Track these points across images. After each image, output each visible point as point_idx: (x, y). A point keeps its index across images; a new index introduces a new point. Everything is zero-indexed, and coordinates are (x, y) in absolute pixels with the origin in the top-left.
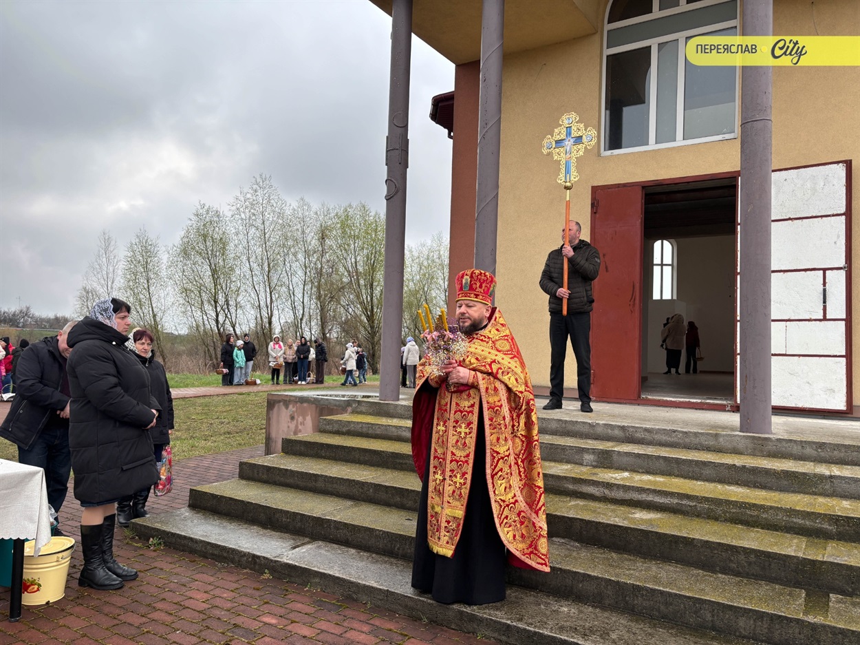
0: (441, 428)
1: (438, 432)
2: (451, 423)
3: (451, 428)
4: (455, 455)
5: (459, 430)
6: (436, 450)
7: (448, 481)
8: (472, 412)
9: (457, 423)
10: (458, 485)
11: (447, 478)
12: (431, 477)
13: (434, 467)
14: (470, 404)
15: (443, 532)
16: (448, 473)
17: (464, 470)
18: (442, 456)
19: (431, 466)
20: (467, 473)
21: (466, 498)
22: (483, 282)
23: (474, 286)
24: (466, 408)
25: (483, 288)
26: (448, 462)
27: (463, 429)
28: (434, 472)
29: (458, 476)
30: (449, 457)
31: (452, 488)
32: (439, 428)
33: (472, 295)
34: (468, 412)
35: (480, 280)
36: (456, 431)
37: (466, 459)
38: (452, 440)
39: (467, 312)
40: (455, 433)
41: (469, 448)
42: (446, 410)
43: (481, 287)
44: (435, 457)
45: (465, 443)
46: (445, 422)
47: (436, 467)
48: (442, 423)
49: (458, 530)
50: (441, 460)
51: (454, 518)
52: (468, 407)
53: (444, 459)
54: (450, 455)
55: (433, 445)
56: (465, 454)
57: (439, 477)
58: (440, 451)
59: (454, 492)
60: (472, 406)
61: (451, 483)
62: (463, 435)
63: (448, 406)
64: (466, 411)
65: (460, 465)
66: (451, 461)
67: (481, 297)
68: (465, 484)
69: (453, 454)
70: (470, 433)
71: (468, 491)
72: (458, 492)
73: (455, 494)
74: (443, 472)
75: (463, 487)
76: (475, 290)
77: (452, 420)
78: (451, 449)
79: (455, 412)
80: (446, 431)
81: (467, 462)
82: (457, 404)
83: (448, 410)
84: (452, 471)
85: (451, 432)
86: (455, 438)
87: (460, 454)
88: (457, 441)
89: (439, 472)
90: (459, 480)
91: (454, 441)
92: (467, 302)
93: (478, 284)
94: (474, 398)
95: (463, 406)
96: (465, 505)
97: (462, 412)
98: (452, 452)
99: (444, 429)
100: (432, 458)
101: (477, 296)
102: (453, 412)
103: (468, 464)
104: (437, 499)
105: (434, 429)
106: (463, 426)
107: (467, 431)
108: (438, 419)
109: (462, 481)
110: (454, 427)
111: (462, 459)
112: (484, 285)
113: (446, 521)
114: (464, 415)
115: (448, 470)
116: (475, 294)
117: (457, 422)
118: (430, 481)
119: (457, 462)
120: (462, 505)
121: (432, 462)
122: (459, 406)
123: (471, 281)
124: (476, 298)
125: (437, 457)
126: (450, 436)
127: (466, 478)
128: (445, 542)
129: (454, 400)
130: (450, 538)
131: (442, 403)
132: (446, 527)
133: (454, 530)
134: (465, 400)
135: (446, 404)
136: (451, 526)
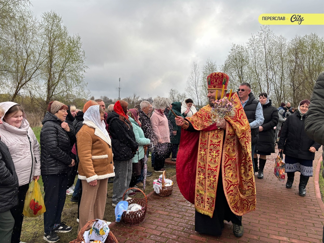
0: (203, 153)
1: (201, 154)
2: (208, 151)
3: (208, 153)
4: (210, 166)
5: (212, 154)
6: (199, 163)
7: (207, 179)
8: (219, 145)
9: (211, 151)
10: (212, 181)
11: (207, 177)
12: (197, 176)
13: (198, 171)
14: (218, 141)
15: (206, 204)
16: (207, 175)
17: (215, 174)
18: (203, 166)
19: (197, 171)
20: (216, 176)
21: (216, 187)
22: (217, 79)
23: (213, 82)
24: (216, 143)
25: (218, 81)
26: (207, 170)
27: (214, 154)
28: (199, 174)
29: (212, 177)
30: (207, 167)
31: (209, 183)
32: (201, 152)
33: (212, 87)
34: (217, 145)
35: (215, 78)
36: (211, 154)
37: (216, 169)
38: (209, 159)
39: (211, 95)
40: (210, 155)
41: (217, 163)
42: (206, 144)
43: (216, 81)
44: (199, 167)
45: (215, 160)
46: (205, 150)
47: (200, 172)
48: (203, 150)
49: (213, 204)
50: (203, 168)
51: (211, 197)
52: (217, 143)
53: (204, 168)
54: (208, 166)
55: (198, 161)
56: (215, 166)
57: (202, 176)
58: (202, 164)
59: (210, 184)
60: (219, 142)
61: (209, 180)
62: (214, 157)
63: (207, 142)
64: (216, 145)
65: (213, 171)
66: (208, 169)
67: (217, 87)
68: (215, 181)
69: (209, 166)
70: (218, 156)
71: (216, 185)
72: (212, 185)
73: (211, 185)
74: (204, 174)
75: (214, 182)
76: (213, 84)
77: (209, 149)
78: (208, 163)
79: (210, 145)
80: (205, 154)
81: (216, 170)
82: (211, 141)
83: (207, 144)
84: (209, 174)
85: (208, 155)
86: (210, 158)
87: (213, 166)
88: (211, 159)
89: (202, 174)
90: (212, 179)
91: (210, 160)
92: (210, 90)
93: (215, 80)
94: (220, 138)
95: (214, 142)
96: (216, 191)
97: (214, 145)
98: (209, 165)
99: (204, 153)
100: (197, 167)
101: (214, 87)
102: (209, 145)
103: (217, 171)
104: (201, 187)
105: (199, 153)
106: (215, 152)
107: (217, 154)
108: (201, 148)
109: (214, 179)
110: (210, 152)
111: (214, 168)
112: (218, 80)
113: (207, 199)
114: (215, 146)
115: (207, 174)
116: (214, 86)
118: (197, 178)
119: (211, 170)
120: (215, 192)
121: (198, 169)
122: (212, 142)
123: (211, 80)
124: (214, 88)
125: (200, 167)
126: (208, 157)
127: (215, 178)
128: (207, 209)
129: (210, 139)
130: (210, 207)
131: (204, 140)
132: (207, 201)
133: (211, 203)
134: (215, 139)
135: (206, 141)
136: (210, 201)
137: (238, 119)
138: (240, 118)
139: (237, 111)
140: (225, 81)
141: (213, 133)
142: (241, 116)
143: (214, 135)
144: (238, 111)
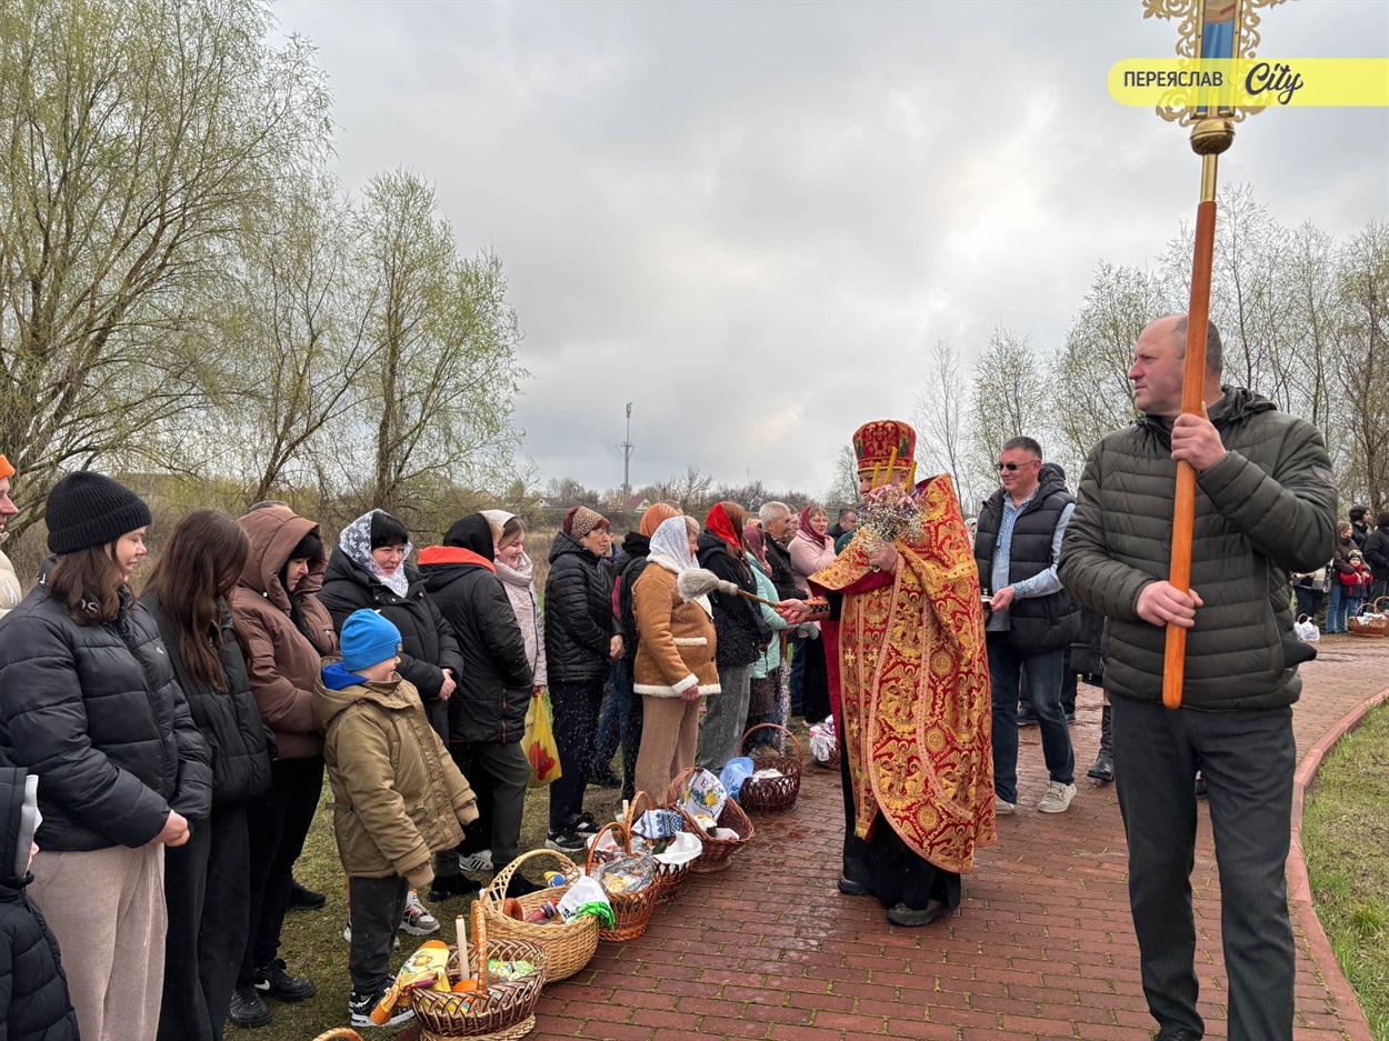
0: (850, 657)
1: (846, 663)
2: (861, 649)
3: (861, 656)
5: (870, 657)
6: (847, 690)
8: (885, 630)
9: (867, 649)
11: (863, 727)
12: (847, 728)
14: (882, 619)
15: (863, 805)
16: (863, 721)
18: (855, 697)
19: (845, 713)
23: (871, 450)
24: (878, 626)
25: (884, 448)
26: (862, 704)
27: (876, 657)
28: (850, 721)
30: (862, 698)
32: (846, 656)
33: (870, 463)
35: (877, 437)
38: (864, 673)
40: (866, 662)
42: (853, 630)
43: (880, 447)
44: (847, 700)
46: (853, 648)
47: (849, 712)
48: (850, 650)
50: (853, 702)
52: (881, 624)
53: (858, 701)
54: (864, 694)
55: (842, 683)
57: (856, 727)
58: (852, 690)
60: (886, 621)
62: (876, 665)
63: (856, 624)
64: (879, 631)
66: (866, 703)
69: (867, 693)
74: (860, 720)
76: (872, 455)
77: (862, 645)
78: (864, 686)
79: (865, 632)
80: (856, 661)
82: (866, 620)
83: (856, 630)
84: (867, 717)
85: (861, 662)
86: (868, 670)
88: (871, 674)
89: (855, 720)
91: (867, 675)
93: (875, 445)
94: (886, 610)
95: (874, 622)
97: (872, 631)
98: (866, 690)
99: (853, 657)
100: (843, 701)
102: (861, 632)
105: (841, 659)
106: (876, 651)
108: (844, 645)
110: (865, 653)
112: (884, 444)
113: (866, 789)
114: (877, 636)
116: (873, 461)
117: (867, 646)
118: (847, 733)
121: (846, 707)
122: (868, 623)
123: (865, 443)
125: (849, 699)
126: (862, 667)
128: (866, 820)
129: (861, 615)
131: (849, 620)
132: (866, 798)
134: (874, 613)
135: (853, 623)
137: (935, 551)
138: (940, 548)
139: (932, 529)
140: (905, 443)
141: (869, 597)
142: (943, 542)
143: (870, 603)
144: (936, 528)
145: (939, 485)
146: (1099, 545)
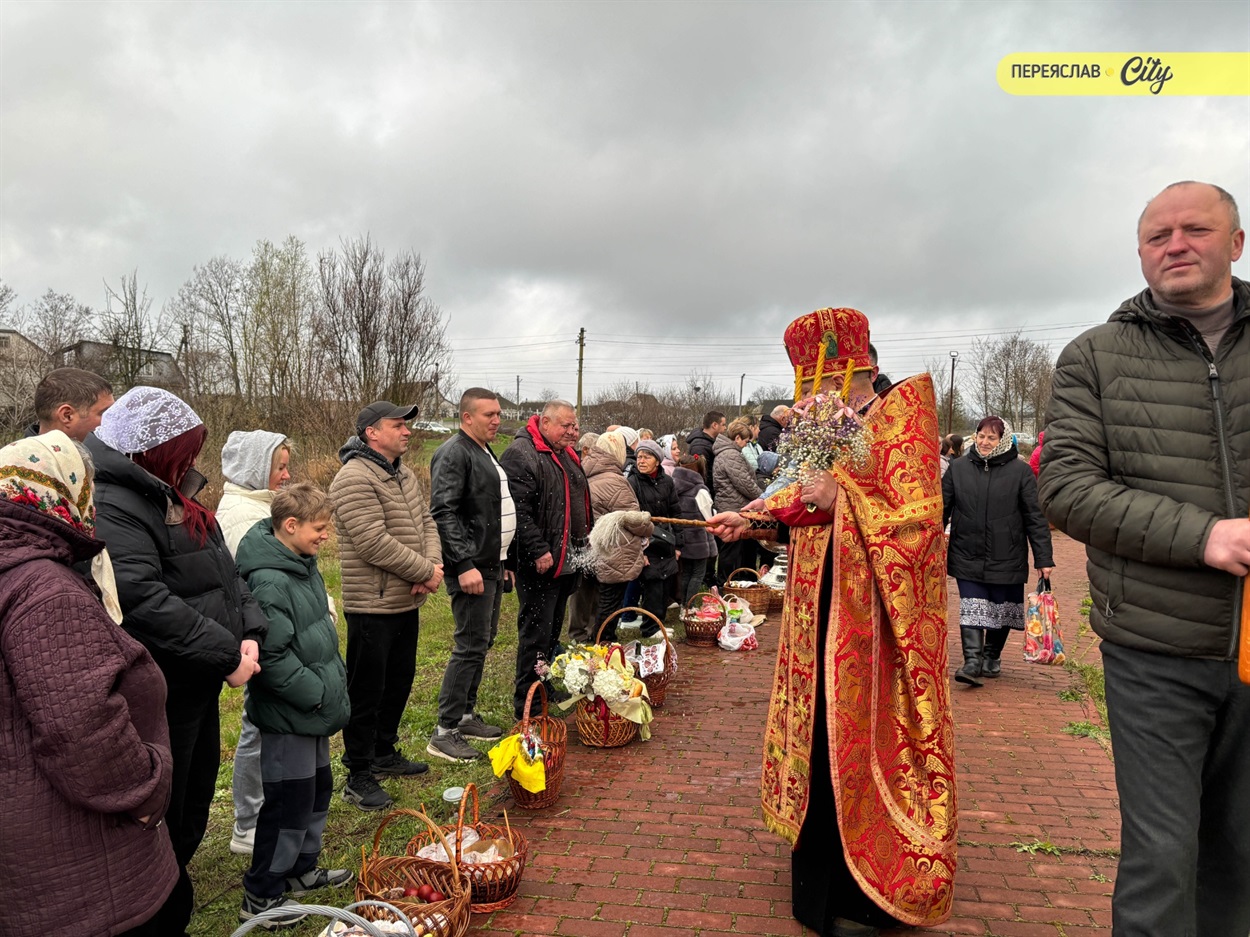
2: (792, 602)
3: (793, 611)
4: (797, 661)
7: (792, 708)
8: (813, 583)
9: (798, 603)
10: (802, 718)
11: (791, 701)
12: (774, 695)
13: (780, 677)
14: (813, 568)
15: (785, 798)
16: (792, 693)
17: (807, 690)
20: (810, 697)
21: (811, 743)
26: (790, 672)
27: (804, 615)
28: (779, 687)
30: (791, 664)
31: (797, 720)
34: (810, 584)
36: (798, 617)
37: (810, 671)
38: (795, 633)
40: (797, 620)
41: (813, 650)
45: (809, 640)
49: (805, 799)
51: (801, 775)
52: (811, 575)
56: (809, 660)
57: (783, 696)
59: (800, 728)
60: (816, 571)
61: (797, 710)
62: (805, 626)
65: (803, 680)
66: (794, 672)
68: (809, 717)
69: (795, 658)
70: (812, 623)
71: (812, 732)
72: (804, 730)
73: (802, 733)
75: (808, 721)
77: (793, 596)
78: (794, 649)
81: (810, 676)
82: (798, 567)
84: (795, 689)
85: (793, 617)
86: (798, 629)
87: (803, 659)
88: (801, 636)
89: (785, 689)
90: (802, 708)
91: (797, 635)
95: (805, 570)
97: (802, 582)
98: (794, 655)
102: (794, 581)
103: (812, 681)
104: (779, 735)
106: (804, 608)
107: (808, 617)
109: (806, 711)
110: (795, 609)
111: (806, 669)
113: (789, 779)
114: (805, 588)
115: (791, 687)
117: (797, 599)
119: (800, 674)
120: (808, 756)
121: (778, 669)
122: (800, 570)
126: (792, 625)
127: (809, 707)
128: (788, 816)
129: (796, 560)
130: (796, 811)
132: (789, 789)
133: (801, 798)
136: (797, 789)
137: (881, 484)
138: (887, 480)
139: (882, 453)
140: (831, 341)
142: (893, 472)
143: (804, 546)
144: (888, 453)
145: (903, 393)
146: (1102, 467)
